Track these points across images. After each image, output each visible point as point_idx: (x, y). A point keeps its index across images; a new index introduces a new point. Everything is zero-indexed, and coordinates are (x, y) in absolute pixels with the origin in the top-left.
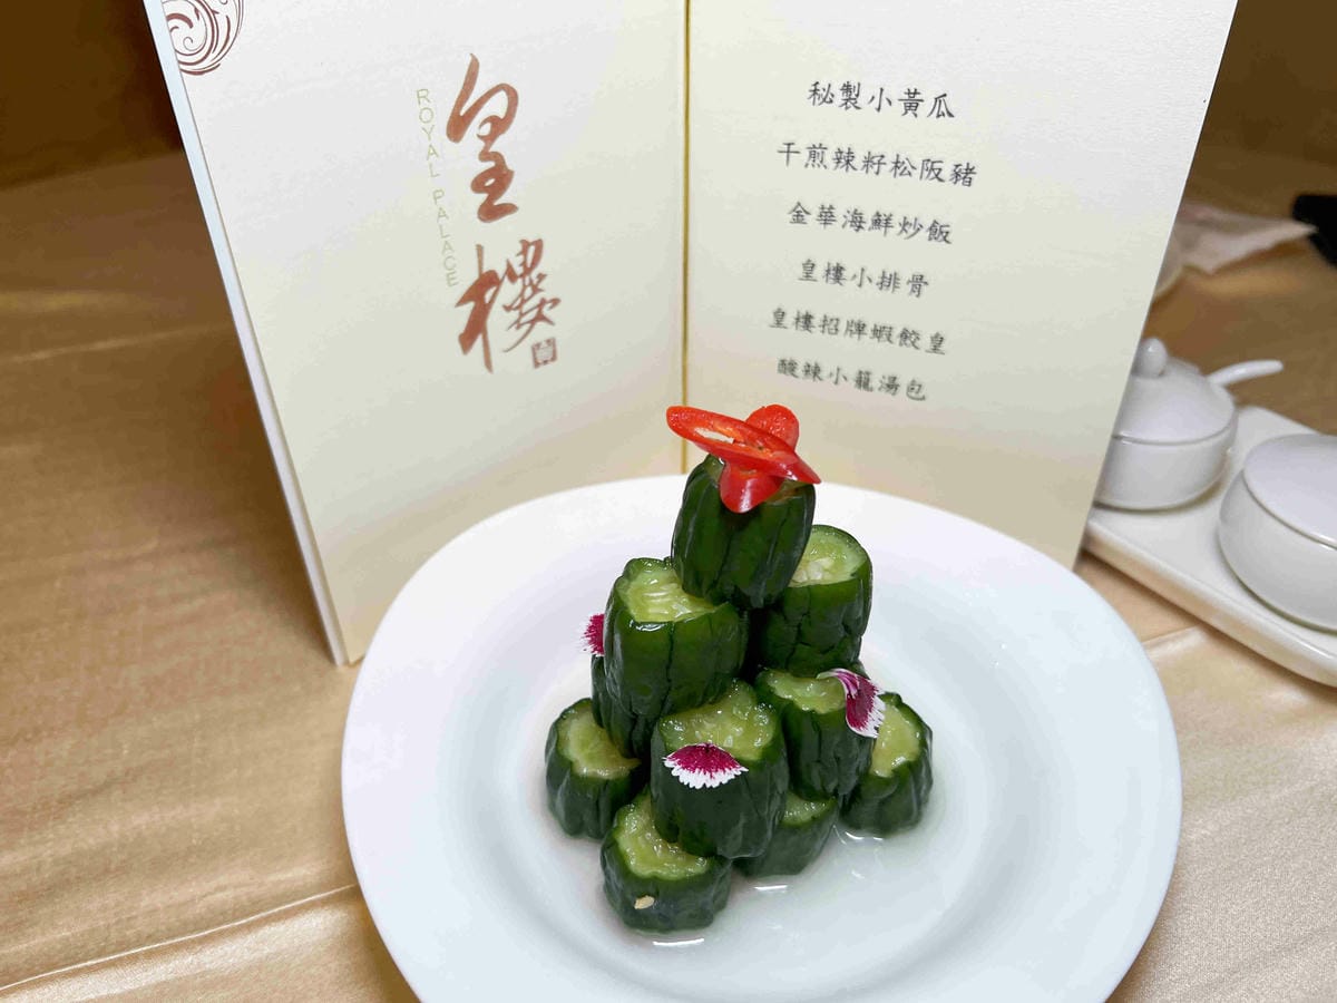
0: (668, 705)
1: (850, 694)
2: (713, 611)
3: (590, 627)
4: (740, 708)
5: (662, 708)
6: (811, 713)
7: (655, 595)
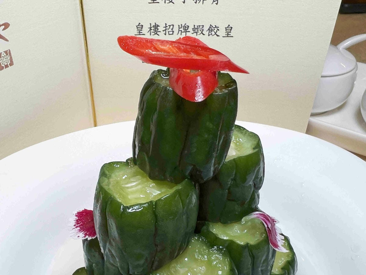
0: (156, 263)
1: (268, 227)
2: (179, 187)
3: (77, 221)
4: (200, 253)
5: (152, 267)
6: (247, 246)
7: (129, 185)
